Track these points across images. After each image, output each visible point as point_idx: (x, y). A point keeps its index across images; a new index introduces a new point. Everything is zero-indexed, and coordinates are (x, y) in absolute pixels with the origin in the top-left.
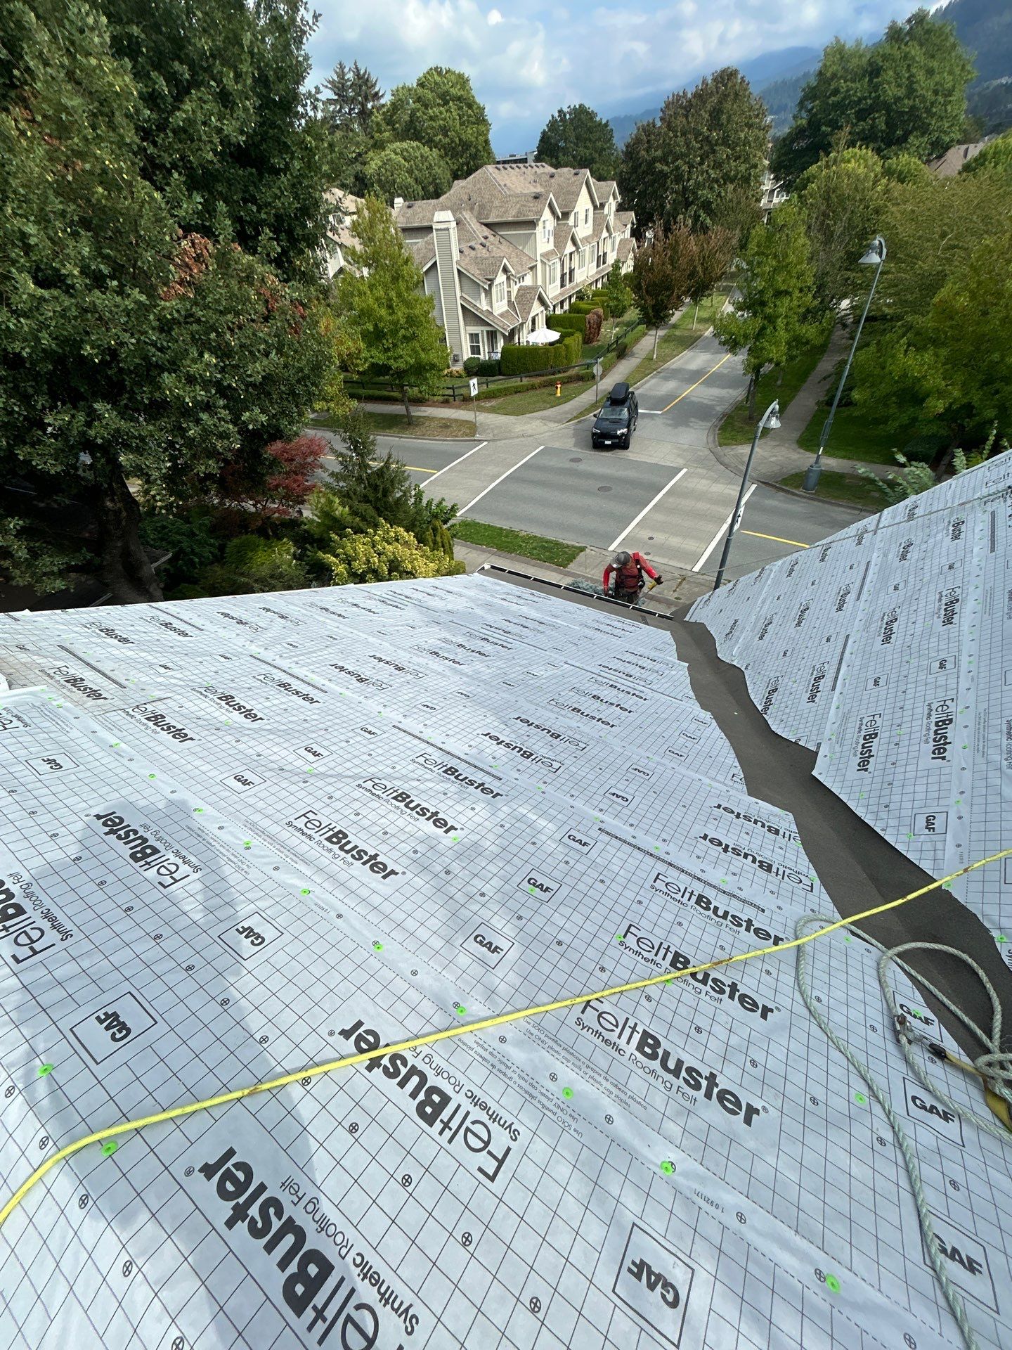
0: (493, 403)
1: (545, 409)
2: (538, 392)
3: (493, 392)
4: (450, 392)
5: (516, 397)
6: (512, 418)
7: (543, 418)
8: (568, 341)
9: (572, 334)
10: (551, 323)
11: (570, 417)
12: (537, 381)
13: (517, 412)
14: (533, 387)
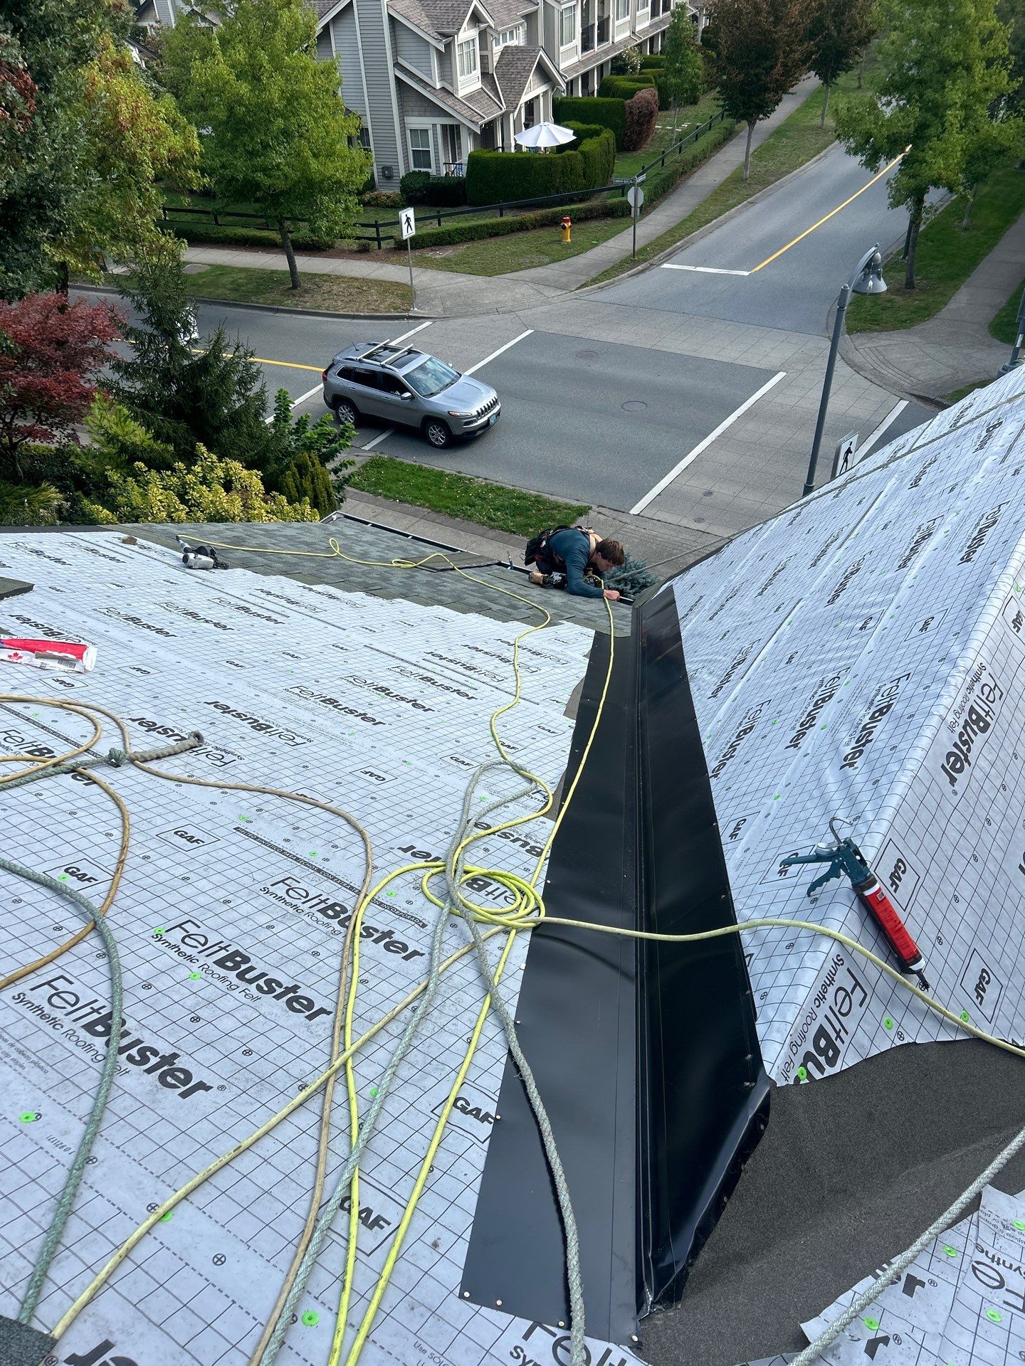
0: (448, 252)
1: (541, 265)
2: (530, 235)
3: (449, 233)
4: (371, 232)
5: (492, 244)
6: (480, 281)
7: (534, 281)
8: (589, 145)
9: (596, 133)
10: (562, 114)
11: (584, 279)
12: (530, 215)
13: (488, 270)
14: (522, 227)
